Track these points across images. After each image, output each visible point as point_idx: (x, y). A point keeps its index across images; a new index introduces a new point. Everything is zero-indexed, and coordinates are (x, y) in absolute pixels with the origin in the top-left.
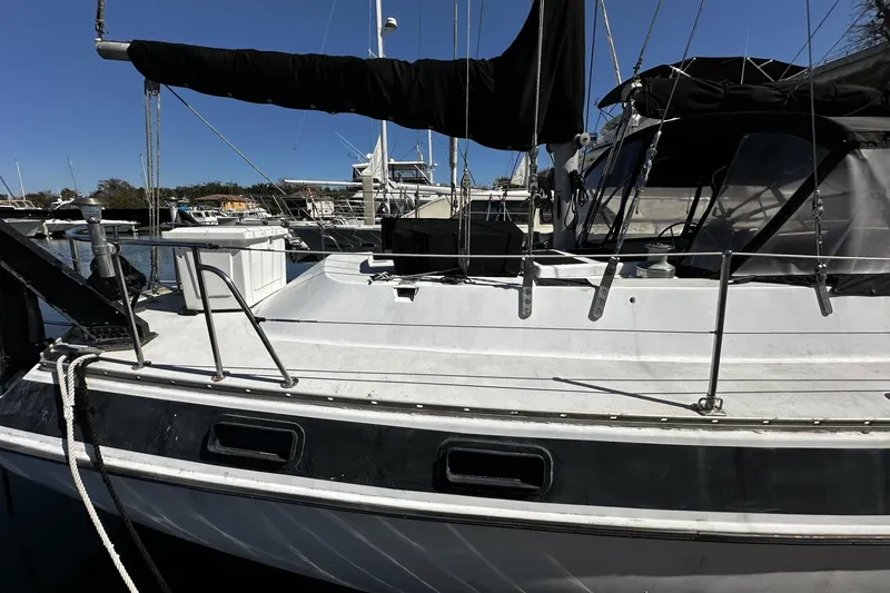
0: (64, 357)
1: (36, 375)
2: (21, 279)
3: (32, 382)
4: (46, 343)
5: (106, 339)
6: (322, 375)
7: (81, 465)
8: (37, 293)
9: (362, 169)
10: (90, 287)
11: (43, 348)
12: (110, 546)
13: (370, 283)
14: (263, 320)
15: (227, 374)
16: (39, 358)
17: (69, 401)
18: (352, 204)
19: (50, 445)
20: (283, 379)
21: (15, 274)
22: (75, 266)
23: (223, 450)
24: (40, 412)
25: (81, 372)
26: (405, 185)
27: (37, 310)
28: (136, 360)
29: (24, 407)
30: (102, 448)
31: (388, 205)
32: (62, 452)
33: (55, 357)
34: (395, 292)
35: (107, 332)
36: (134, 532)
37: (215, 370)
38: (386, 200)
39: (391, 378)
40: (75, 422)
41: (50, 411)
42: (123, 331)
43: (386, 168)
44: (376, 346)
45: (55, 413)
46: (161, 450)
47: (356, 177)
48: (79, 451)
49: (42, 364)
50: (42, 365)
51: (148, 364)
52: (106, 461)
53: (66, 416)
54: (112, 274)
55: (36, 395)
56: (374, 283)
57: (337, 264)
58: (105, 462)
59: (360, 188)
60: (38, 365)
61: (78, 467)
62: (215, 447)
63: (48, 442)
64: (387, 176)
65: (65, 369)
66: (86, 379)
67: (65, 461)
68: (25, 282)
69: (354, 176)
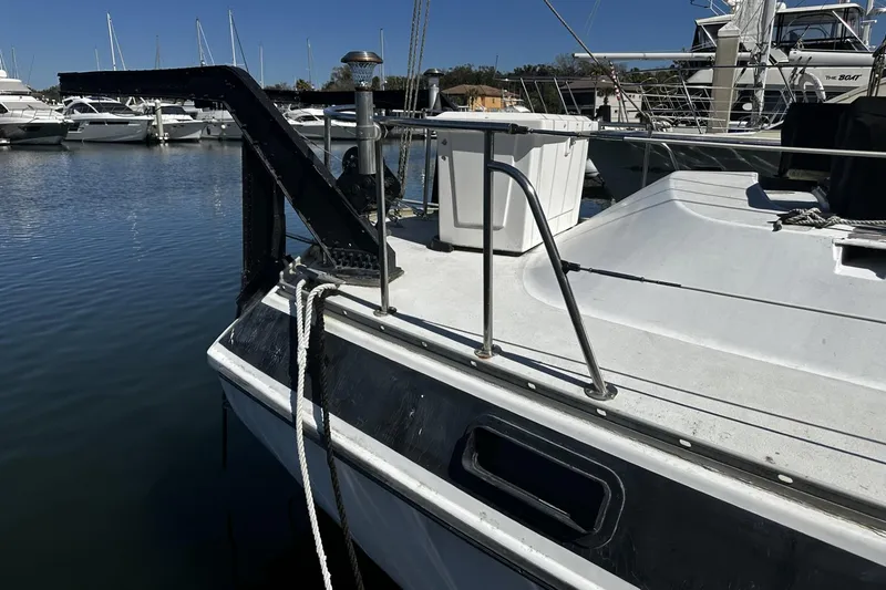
0: (303, 282)
1: (274, 300)
2: (273, 172)
3: (270, 308)
4: (285, 262)
5: (346, 268)
6: (662, 392)
7: (307, 431)
8: (286, 193)
9: (714, 28)
10: (339, 191)
11: (283, 267)
12: (323, 558)
13: (777, 228)
14: (576, 268)
15: (497, 350)
16: (278, 278)
17: (304, 342)
18: (692, 92)
19: (277, 393)
20: (590, 381)
21: (268, 165)
22: (326, 159)
23: (485, 475)
24: (273, 348)
25: (320, 306)
26: (807, 54)
27: (283, 216)
28: (380, 304)
29: (260, 336)
30: (332, 417)
31: (761, 95)
32: (289, 408)
33: (294, 280)
34: (837, 253)
35: (348, 258)
36: (352, 551)
37: (481, 340)
38: (759, 85)
39: (817, 435)
40: (307, 371)
41: (283, 351)
42: (366, 260)
43: (771, 20)
44: (774, 361)
45: (287, 354)
46: (398, 443)
47: (697, 44)
48: (306, 413)
49: (281, 286)
50: (281, 289)
51: (392, 312)
52: (334, 436)
53: (299, 360)
54: (372, 171)
55: (272, 325)
56: (785, 229)
57: (693, 187)
58: (332, 436)
59: (706, 64)
60: (276, 288)
61: (304, 434)
62: (471, 465)
63: (276, 390)
64: (770, 38)
65: (304, 298)
66: (325, 317)
67: (290, 420)
68: (275, 176)
69: (696, 41)
